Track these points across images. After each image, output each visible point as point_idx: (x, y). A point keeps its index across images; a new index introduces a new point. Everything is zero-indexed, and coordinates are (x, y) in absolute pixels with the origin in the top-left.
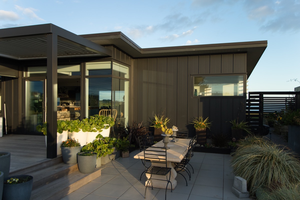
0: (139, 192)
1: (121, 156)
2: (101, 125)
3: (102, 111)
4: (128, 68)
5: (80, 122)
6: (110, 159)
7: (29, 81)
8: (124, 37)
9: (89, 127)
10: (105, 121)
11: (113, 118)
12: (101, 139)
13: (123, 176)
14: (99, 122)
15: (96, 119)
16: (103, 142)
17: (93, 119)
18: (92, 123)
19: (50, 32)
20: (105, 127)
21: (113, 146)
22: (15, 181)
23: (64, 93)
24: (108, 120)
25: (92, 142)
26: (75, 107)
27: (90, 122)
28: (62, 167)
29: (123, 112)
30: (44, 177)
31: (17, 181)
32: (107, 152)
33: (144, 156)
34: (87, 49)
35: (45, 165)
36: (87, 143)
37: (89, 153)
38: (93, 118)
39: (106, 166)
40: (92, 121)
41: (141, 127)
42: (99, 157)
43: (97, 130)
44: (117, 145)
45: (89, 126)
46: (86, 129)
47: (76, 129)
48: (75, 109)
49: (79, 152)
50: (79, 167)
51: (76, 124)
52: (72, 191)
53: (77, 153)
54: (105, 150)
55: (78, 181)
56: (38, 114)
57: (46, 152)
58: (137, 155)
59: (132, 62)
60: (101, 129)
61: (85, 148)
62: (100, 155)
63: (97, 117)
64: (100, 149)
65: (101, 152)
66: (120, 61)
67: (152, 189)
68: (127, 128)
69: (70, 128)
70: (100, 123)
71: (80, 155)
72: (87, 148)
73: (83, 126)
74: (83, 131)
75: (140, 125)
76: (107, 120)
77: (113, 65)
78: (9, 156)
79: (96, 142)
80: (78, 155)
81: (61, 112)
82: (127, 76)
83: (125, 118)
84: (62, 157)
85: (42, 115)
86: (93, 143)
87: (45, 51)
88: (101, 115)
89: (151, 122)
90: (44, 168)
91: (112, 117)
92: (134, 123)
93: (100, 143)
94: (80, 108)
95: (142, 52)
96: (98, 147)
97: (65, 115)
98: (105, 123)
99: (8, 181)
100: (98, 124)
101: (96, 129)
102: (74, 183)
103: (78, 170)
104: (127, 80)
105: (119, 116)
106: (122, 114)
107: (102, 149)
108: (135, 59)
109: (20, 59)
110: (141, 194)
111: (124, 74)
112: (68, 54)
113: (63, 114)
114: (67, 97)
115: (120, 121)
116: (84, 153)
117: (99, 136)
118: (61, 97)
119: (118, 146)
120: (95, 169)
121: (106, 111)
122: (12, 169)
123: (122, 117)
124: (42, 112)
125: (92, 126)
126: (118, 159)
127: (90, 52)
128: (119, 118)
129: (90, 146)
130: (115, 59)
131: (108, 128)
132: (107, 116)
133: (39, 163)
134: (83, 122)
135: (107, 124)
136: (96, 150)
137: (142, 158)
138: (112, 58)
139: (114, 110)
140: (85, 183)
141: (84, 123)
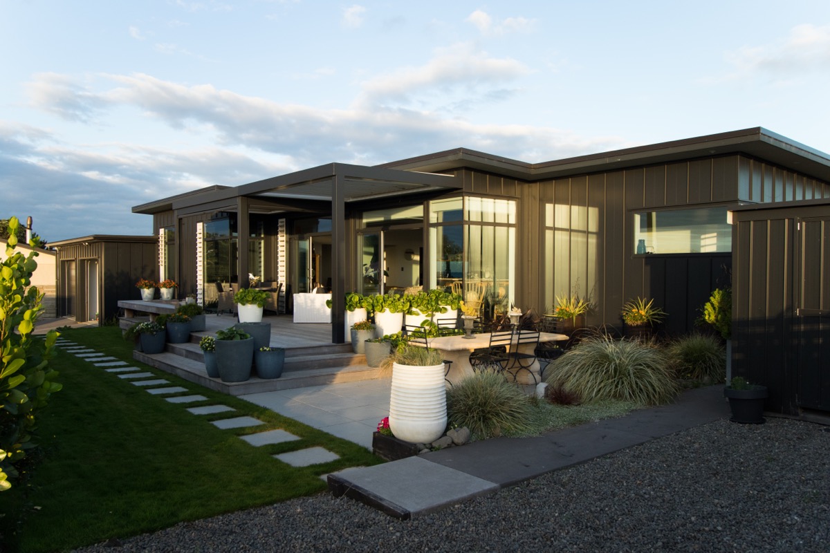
8: (471, 155)
31: (267, 350)
50: (367, 357)
55: (353, 372)
60: (430, 312)
66: (487, 193)
99: (261, 349)
102: (344, 372)
108: (532, 184)
131: (446, 312)
135: (446, 305)
138: (464, 190)
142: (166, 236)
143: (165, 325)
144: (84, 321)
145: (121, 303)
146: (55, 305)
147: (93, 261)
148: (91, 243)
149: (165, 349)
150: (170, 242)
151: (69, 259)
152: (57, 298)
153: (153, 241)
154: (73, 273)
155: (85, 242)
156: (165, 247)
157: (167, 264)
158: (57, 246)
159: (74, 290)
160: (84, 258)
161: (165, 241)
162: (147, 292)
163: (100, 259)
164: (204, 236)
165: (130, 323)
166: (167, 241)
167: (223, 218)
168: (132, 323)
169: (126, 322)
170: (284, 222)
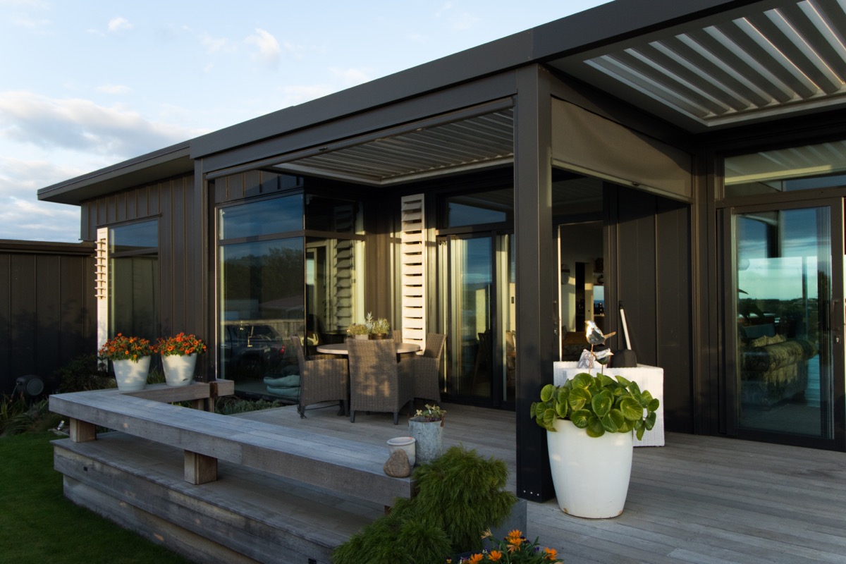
109: (711, 122)
142: (113, 242)
157: (113, 295)
161: (110, 252)
165: (97, 466)
166: (113, 251)
167: (280, 192)
168: (106, 470)
169: (78, 458)
170: (420, 201)
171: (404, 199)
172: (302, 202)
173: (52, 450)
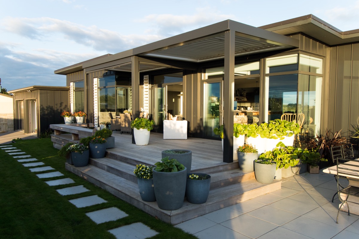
0: (329, 215)
1: (308, 170)
2: (282, 132)
3: (284, 116)
4: (321, 60)
5: (258, 127)
6: (293, 172)
7: (207, 84)
8: (316, 20)
9: (269, 133)
10: (288, 127)
11: (298, 124)
12: (282, 148)
13: (308, 194)
14: (280, 127)
15: (277, 124)
16: (284, 151)
17: (273, 124)
18: (272, 129)
19: (227, 29)
20: (288, 134)
21: (297, 158)
22: (196, 177)
23: (241, 95)
24: (292, 126)
25: (271, 151)
26: (254, 111)
27: (270, 127)
28: (238, 173)
29: (313, 117)
30: (220, 180)
31: (197, 177)
32: (289, 163)
33: (337, 170)
34: (268, 42)
35: (221, 168)
36: (265, 151)
37: (267, 161)
38: (274, 122)
39: (287, 180)
40: (272, 126)
41: (338, 138)
42: (279, 167)
43: (277, 137)
44: (302, 157)
45: (268, 131)
46: (264, 135)
47: (253, 133)
48: (254, 114)
49: (257, 159)
50: (256, 175)
51: (253, 129)
52: (248, 199)
53: (254, 160)
54: (287, 161)
55: (255, 189)
56: (215, 118)
57: (222, 156)
58: (327, 169)
59: (328, 51)
60: (283, 137)
61: (263, 156)
62: (280, 166)
63: (278, 122)
64: (281, 159)
65: (282, 162)
66: (310, 52)
67: (349, 215)
68: (318, 137)
69: (247, 132)
70: (281, 130)
71: (258, 162)
72: (266, 157)
73: (262, 131)
74: (262, 137)
75: (337, 135)
76: (290, 126)
77: (301, 58)
78: (191, 154)
79: (276, 151)
80: (255, 163)
81: (237, 116)
82: (319, 71)
83: (316, 125)
84: (238, 162)
85: (219, 120)
86: (273, 152)
87: (222, 51)
88: (283, 120)
89: (355, 131)
90: (220, 171)
91: (297, 122)
92: (328, 132)
93: (281, 152)
94: (259, 113)
95: (343, 37)
96: (279, 157)
97: (243, 120)
98: (288, 129)
99: (190, 176)
100: (279, 130)
101: (276, 135)
102: (250, 191)
103: (255, 178)
104: (319, 76)
105: (306, 122)
106: (311, 120)
107: (283, 159)
108: (332, 48)
109: (199, 61)
110: (331, 217)
111: (315, 69)
112: (246, 51)
113: (240, 119)
114: (245, 100)
115: (308, 129)
116: (261, 161)
117: (280, 144)
118: (238, 101)
119: (304, 158)
120: (274, 180)
121: (289, 116)
122: (193, 168)
123: (311, 124)
124: (219, 116)
125: (272, 131)
126: (304, 174)
127: (272, 46)
128: (308, 124)
129: (269, 155)
130: (304, 50)
131: (291, 136)
132: (290, 122)
133: (216, 165)
134: (261, 126)
135: (291, 131)
136: (276, 159)
137: (335, 173)
138: (300, 49)
139: (300, 114)
140: (262, 193)
141: (262, 128)
142: (74, 87)
143: (88, 145)
144: (29, 133)
145: (52, 126)
146: (13, 123)
147: (33, 101)
148: (32, 90)
149: (89, 163)
150: (77, 90)
151: (20, 99)
152: (14, 120)
153: (67, 90)
154: (22, 107)
155: (28, 90)
156: (74, 93)
157: (75, 102)
158: (14, 93)
159: (23, 116)
160: (28, 99)
161: (74, 90)
162: (67, 119)
163: (37, 100)
164: (98, 86)
165: (58, 139)
166: (74, 89)
167: (111, 75)
168: (60, 139)
169: (56, 138)
170: (147, 77)
171: (144, 76)
172: (115, 78)
173: (51, 137)
